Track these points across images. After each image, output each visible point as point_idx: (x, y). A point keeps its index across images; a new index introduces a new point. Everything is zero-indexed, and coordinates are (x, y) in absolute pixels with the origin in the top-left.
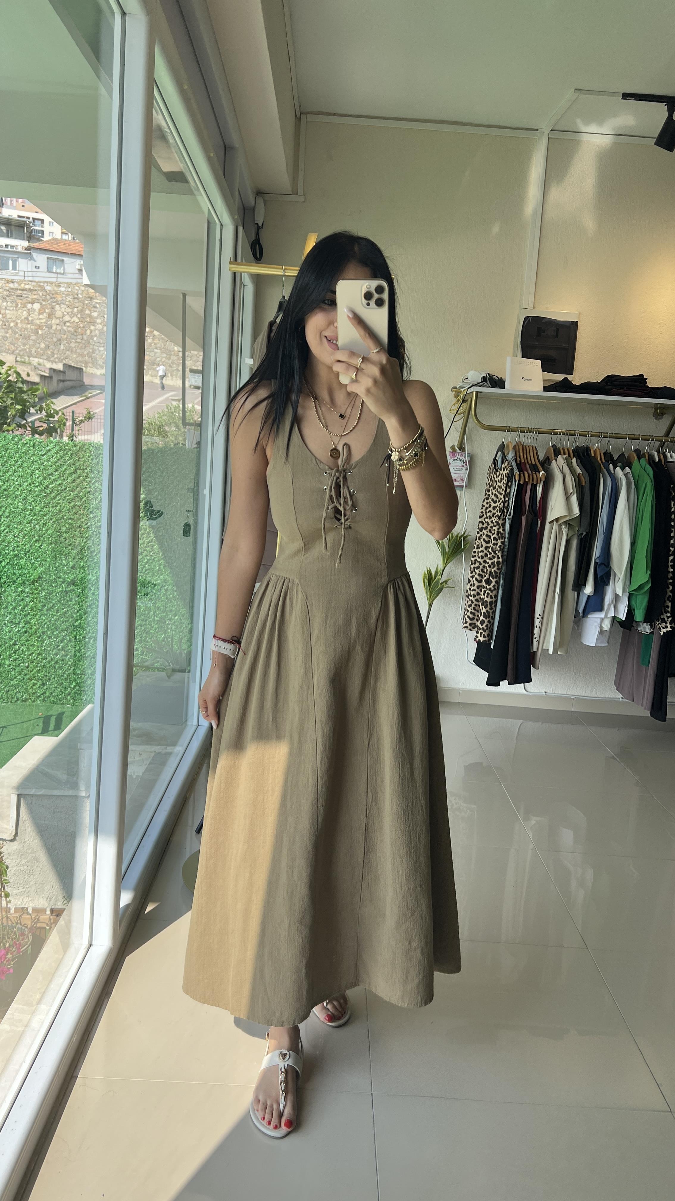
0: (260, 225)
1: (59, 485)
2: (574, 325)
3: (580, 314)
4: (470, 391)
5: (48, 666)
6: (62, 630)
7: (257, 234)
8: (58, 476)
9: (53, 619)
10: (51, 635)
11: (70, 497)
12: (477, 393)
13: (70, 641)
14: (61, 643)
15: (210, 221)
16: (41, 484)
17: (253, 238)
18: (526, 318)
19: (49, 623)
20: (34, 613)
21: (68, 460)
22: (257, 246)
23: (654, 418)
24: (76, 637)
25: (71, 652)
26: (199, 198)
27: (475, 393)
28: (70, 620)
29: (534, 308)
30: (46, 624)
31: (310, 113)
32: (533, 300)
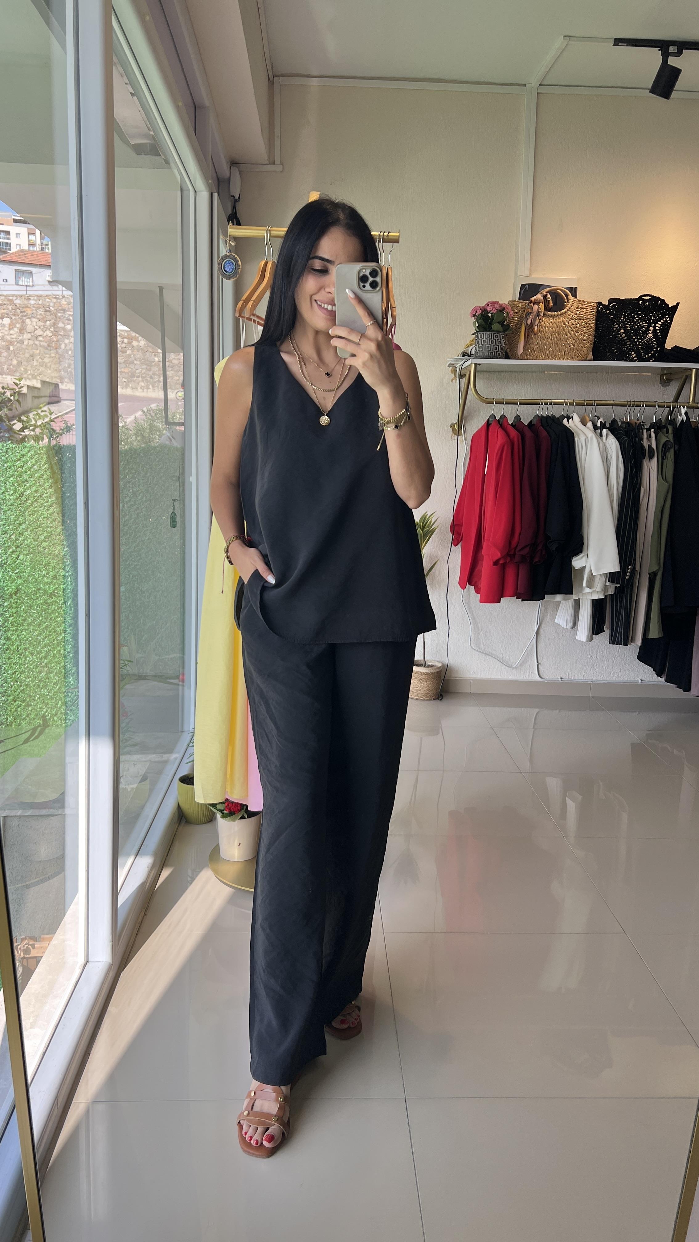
0: (237, 198)
1: (36, 491)
2: (574, 290)
3: (578, 279)
4: (467, 365)
5: (32, 685)
6: (45, 646)
7: (234, 205)
8: (34, 482)
9: (35, 634)
10: (33, 652)
11: (48, 504)
12: (475, 365)
13: (54, 656)
15: (184, 187)
16: (15, 491)
17: (230, 212)
18: (523, 286)
19: (30, 639)
20: (14, 628)
21: (43, 465)
23: (661, 385)
24: (60, 651)
25: (56, 668)
27: (473, 365)
28: (53, 635)
29: (530, 275)
30: (28, 639)
31: (283, 75)
32: (529, 266)
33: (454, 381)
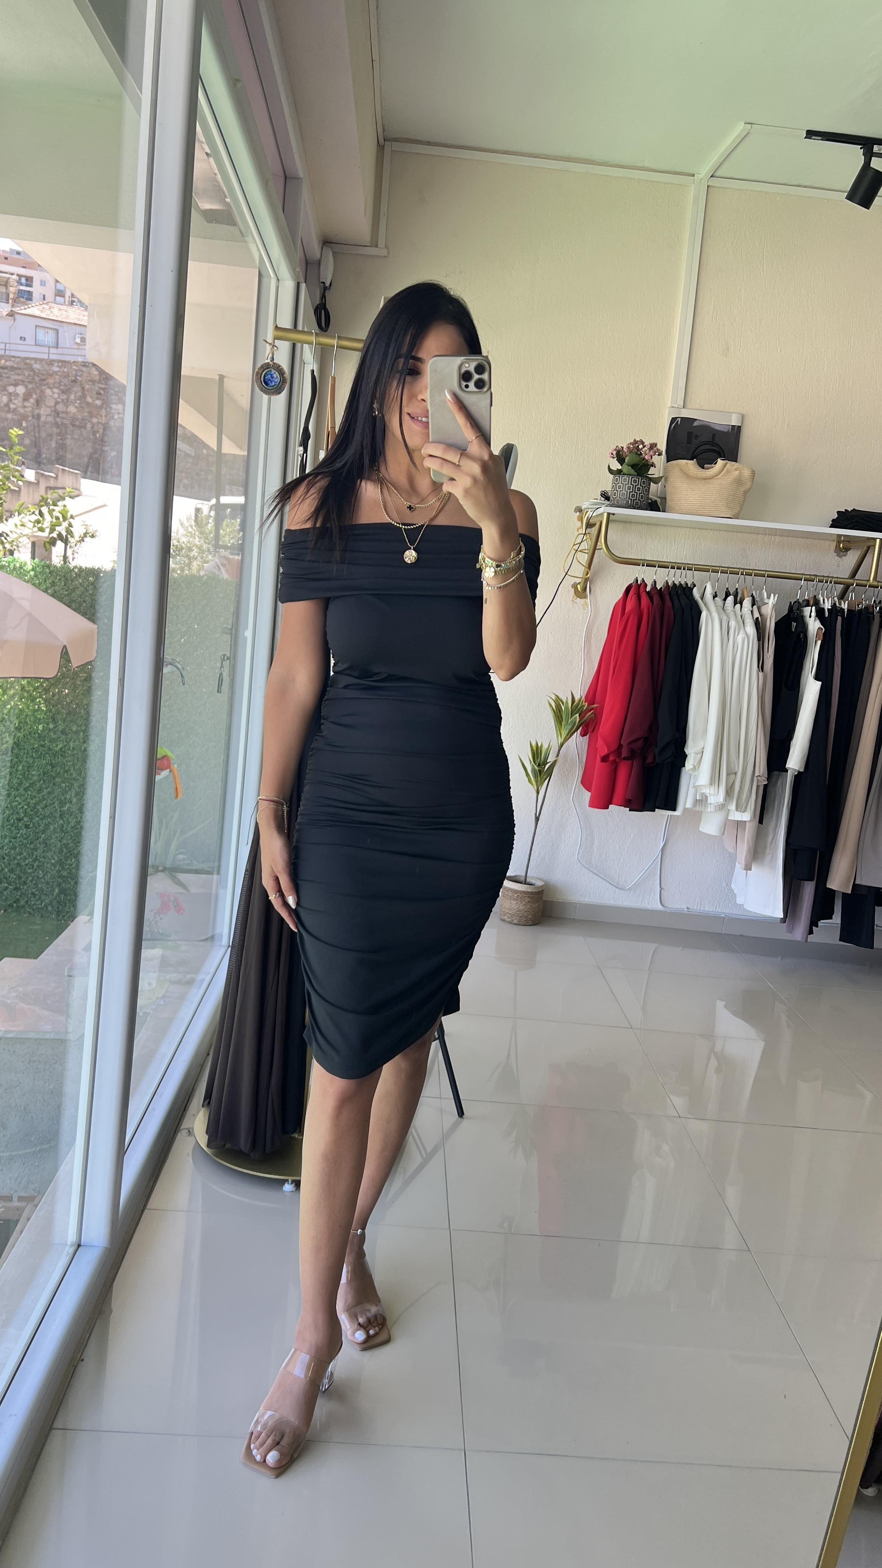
0: (328, 284)
2: (736, 431)
3: (746, 417)
4: (598, 513)
7: (323, 297)
12: (609, 514)
14: (42, 834)
15: (263, 272)
17: (318, 302)
18: (673, 420)
22: (323, 311)
23: (836, 553)
26: (249, 241)
27: (606, 514)
29: (684, 407)
31: (396, 140)
32: (683, 397)
33: (579, 530)
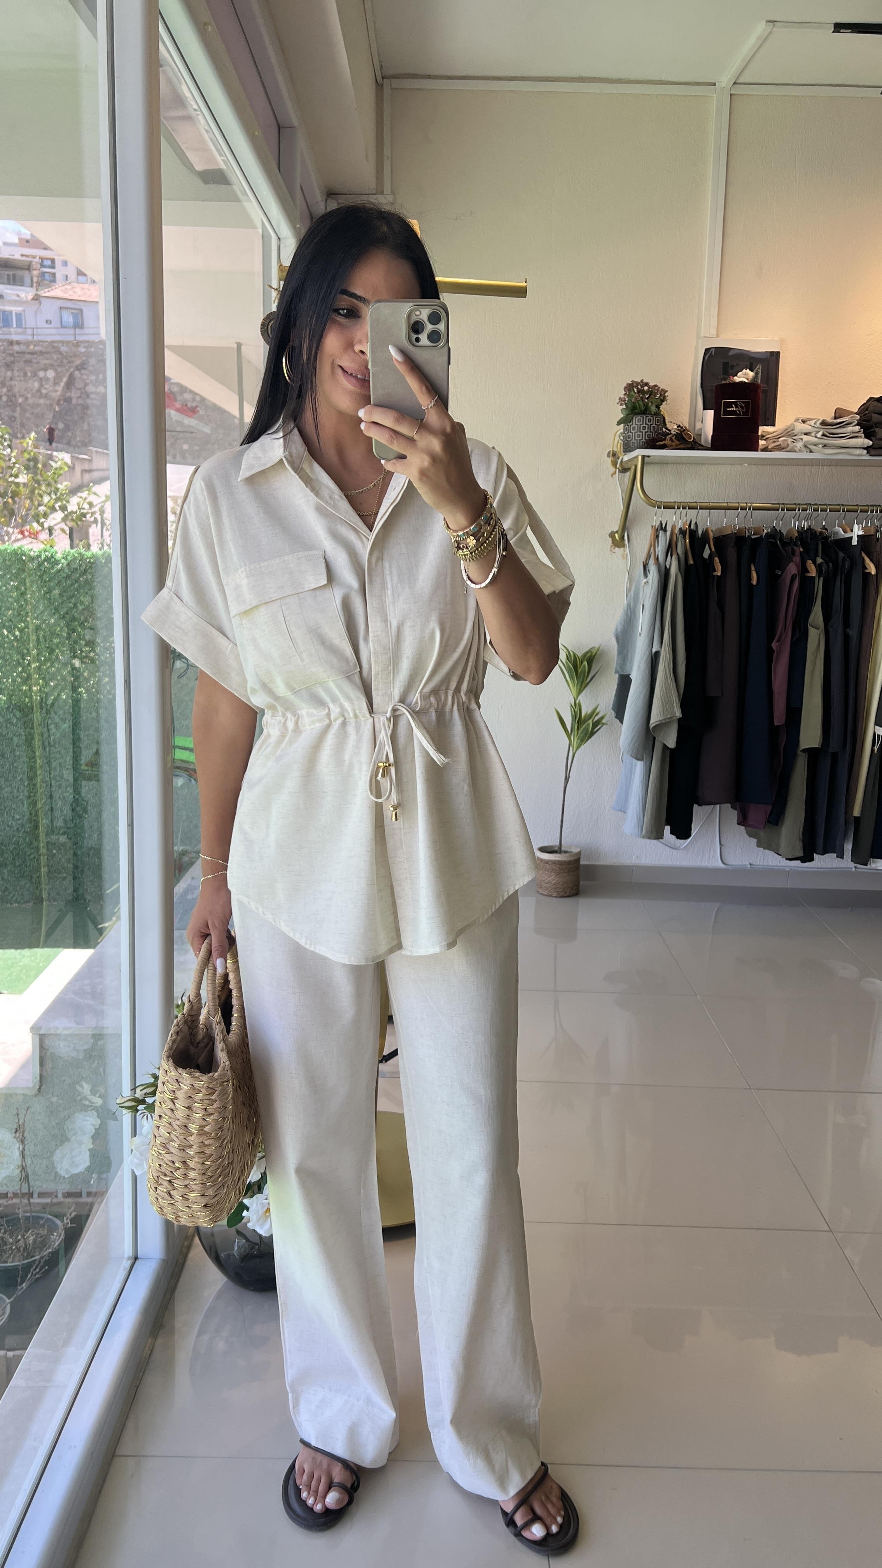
2: (775, 355)
3: (782, 341)
4: (633, 456)
12: (643, 457)
15: (264, 235)
18: (707, 350)
26: (246, 205)
27: (640, 458)
29: (718, 336)
31: (395, 77)
32: (716, 325)
33: (614, 476)
